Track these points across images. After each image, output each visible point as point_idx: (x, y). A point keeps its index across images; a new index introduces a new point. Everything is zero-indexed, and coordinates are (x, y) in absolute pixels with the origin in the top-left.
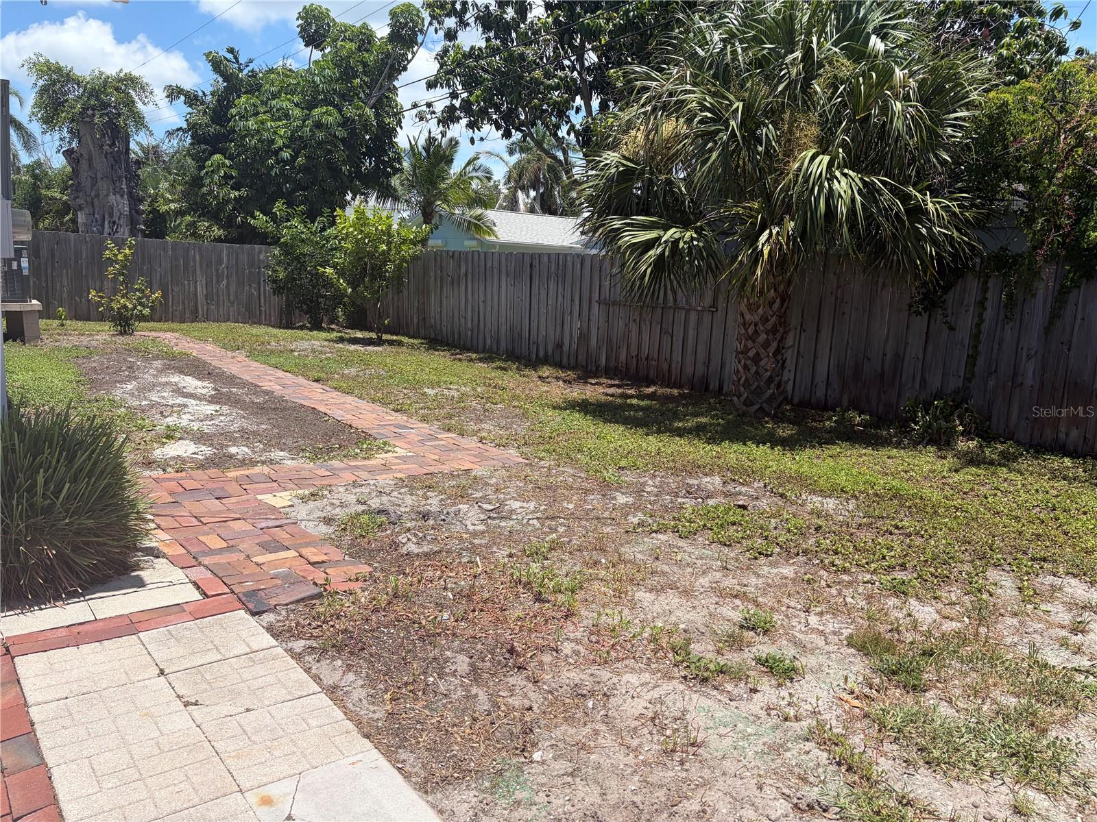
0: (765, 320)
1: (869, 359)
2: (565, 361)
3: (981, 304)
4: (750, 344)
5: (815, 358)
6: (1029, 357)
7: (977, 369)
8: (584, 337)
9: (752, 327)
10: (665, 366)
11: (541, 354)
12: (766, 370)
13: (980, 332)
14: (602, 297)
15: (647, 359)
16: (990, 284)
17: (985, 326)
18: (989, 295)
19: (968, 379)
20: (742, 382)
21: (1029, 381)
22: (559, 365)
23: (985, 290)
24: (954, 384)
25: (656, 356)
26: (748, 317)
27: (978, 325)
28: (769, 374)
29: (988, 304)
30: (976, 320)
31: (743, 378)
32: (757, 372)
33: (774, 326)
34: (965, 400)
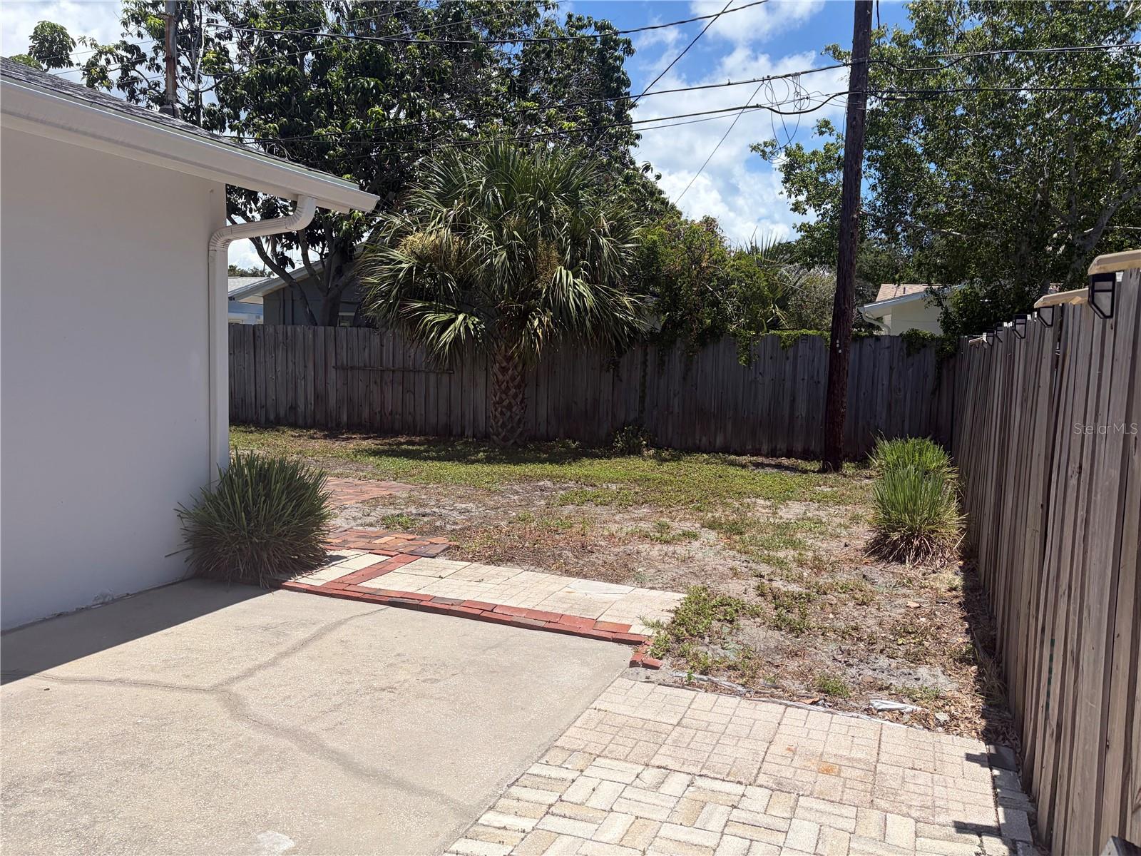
1: (576, 403)
2: (300, 421)
3: (645, 363)
6: (675, 395)
7: (646, 404)
12: (517, 414)
13: (645, 380)
14: (339, 364)
15: (391, 414)
16: (648, 350)
17: (648, 378)
18: (648, 357)
19: (641, 412)
20: (499, 424)
21: (676, 410)
22: (294, 426)
23: (646, 354)
24: (632, 416)
25: (400, 411)
26: (500, 377)
27: (644, 377)
29: (649, 363)
30: (642, 374)
32: (511, 416)
34: (641, 426)
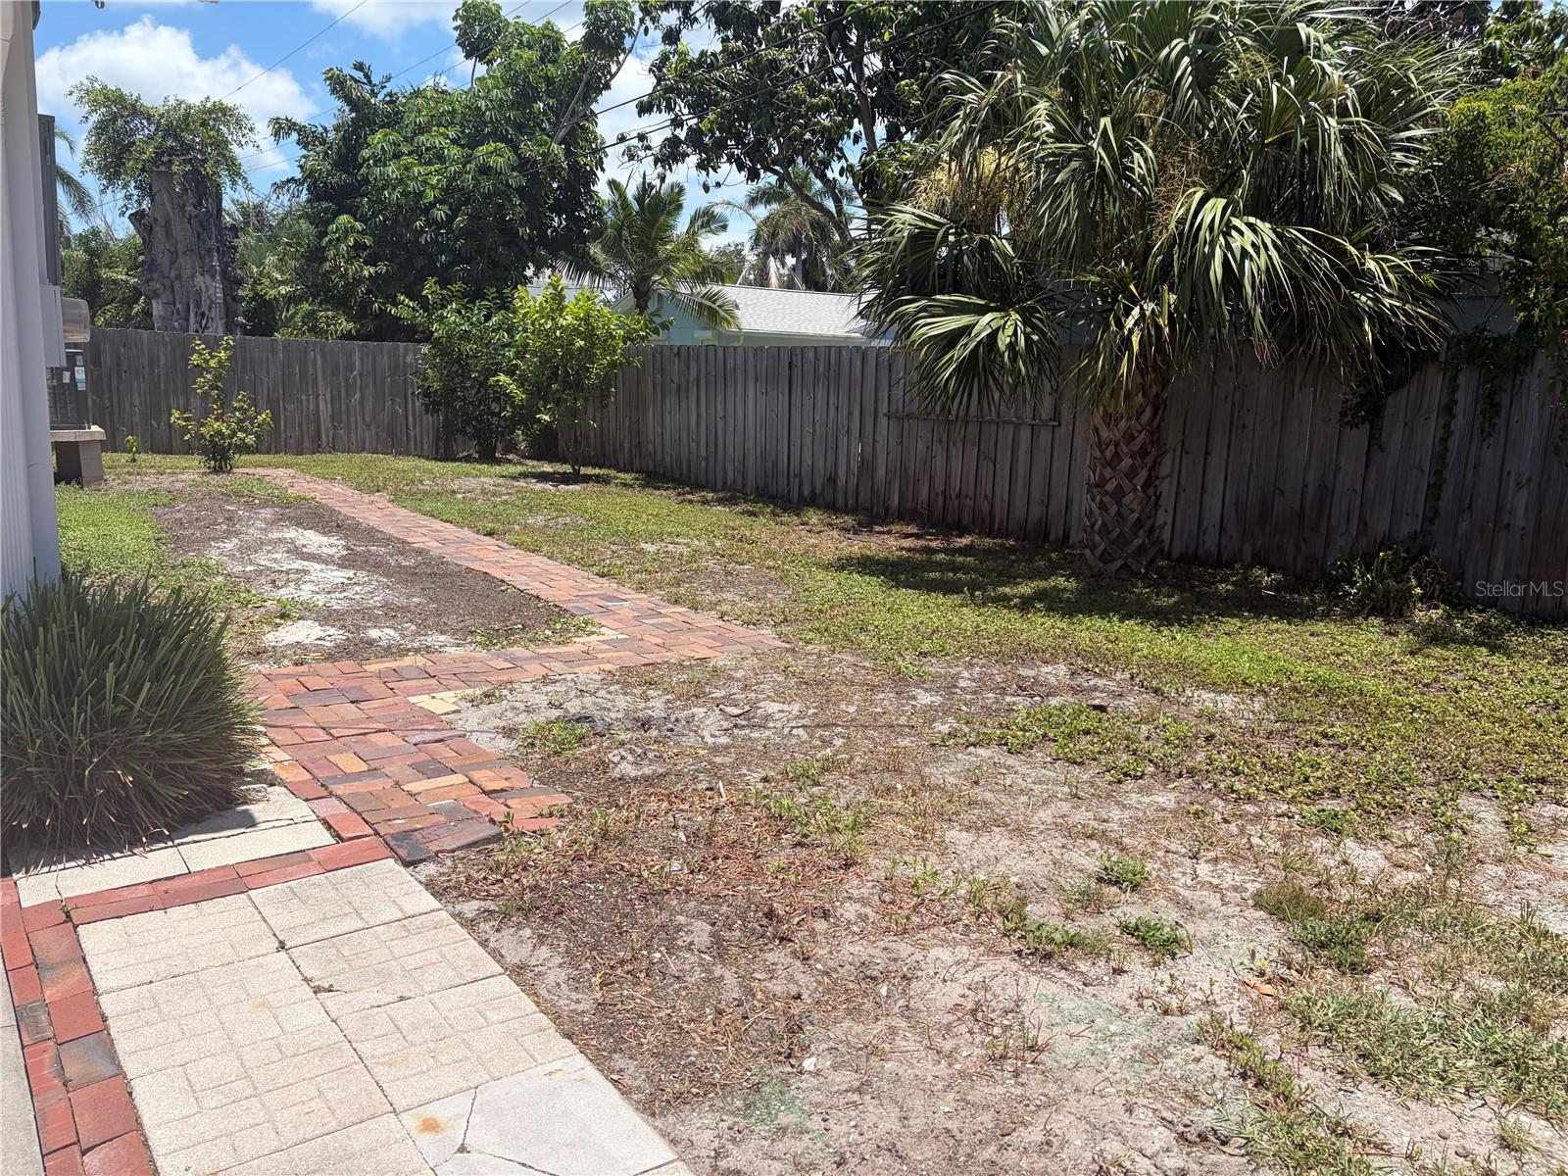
0: (1130, 437)
1: (1282, 492)
2: (840, 502)
3: (1448, 409)
4: (1108, 473)
5: (1203, 490)
6: (1519, 486)
7: (1442, 504)
8: (867, 466)
9: (1112, 447)
10: (986, 507)
11: (806, 492)
12: (1132, 511)
13: (1446, 449)
14: (893, 409)
15: (958, 496)
16: (1461, 380)
17: (1454, 442)
18: (1460, 395)
19: (1429, 519)
20: (1097, 527)
21: (1519, 521)
22: (832, 508)
23: (1454, 390)
24: (1408, 526)
25: (971, 494)
26: (1105, 433)
27: (1444, 440)
28: (1136, 515)
29: (1458, 410)
30: (1440, 433)
31: (1100, 522)
32: (1119, 514)
33: (1143, 447)
34: (1424, 550)
